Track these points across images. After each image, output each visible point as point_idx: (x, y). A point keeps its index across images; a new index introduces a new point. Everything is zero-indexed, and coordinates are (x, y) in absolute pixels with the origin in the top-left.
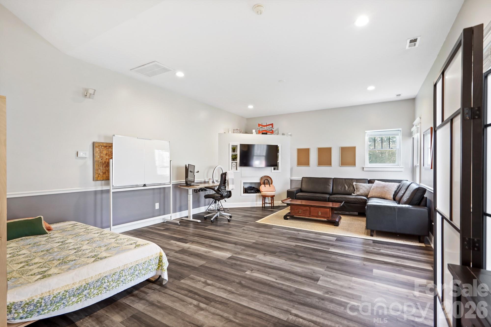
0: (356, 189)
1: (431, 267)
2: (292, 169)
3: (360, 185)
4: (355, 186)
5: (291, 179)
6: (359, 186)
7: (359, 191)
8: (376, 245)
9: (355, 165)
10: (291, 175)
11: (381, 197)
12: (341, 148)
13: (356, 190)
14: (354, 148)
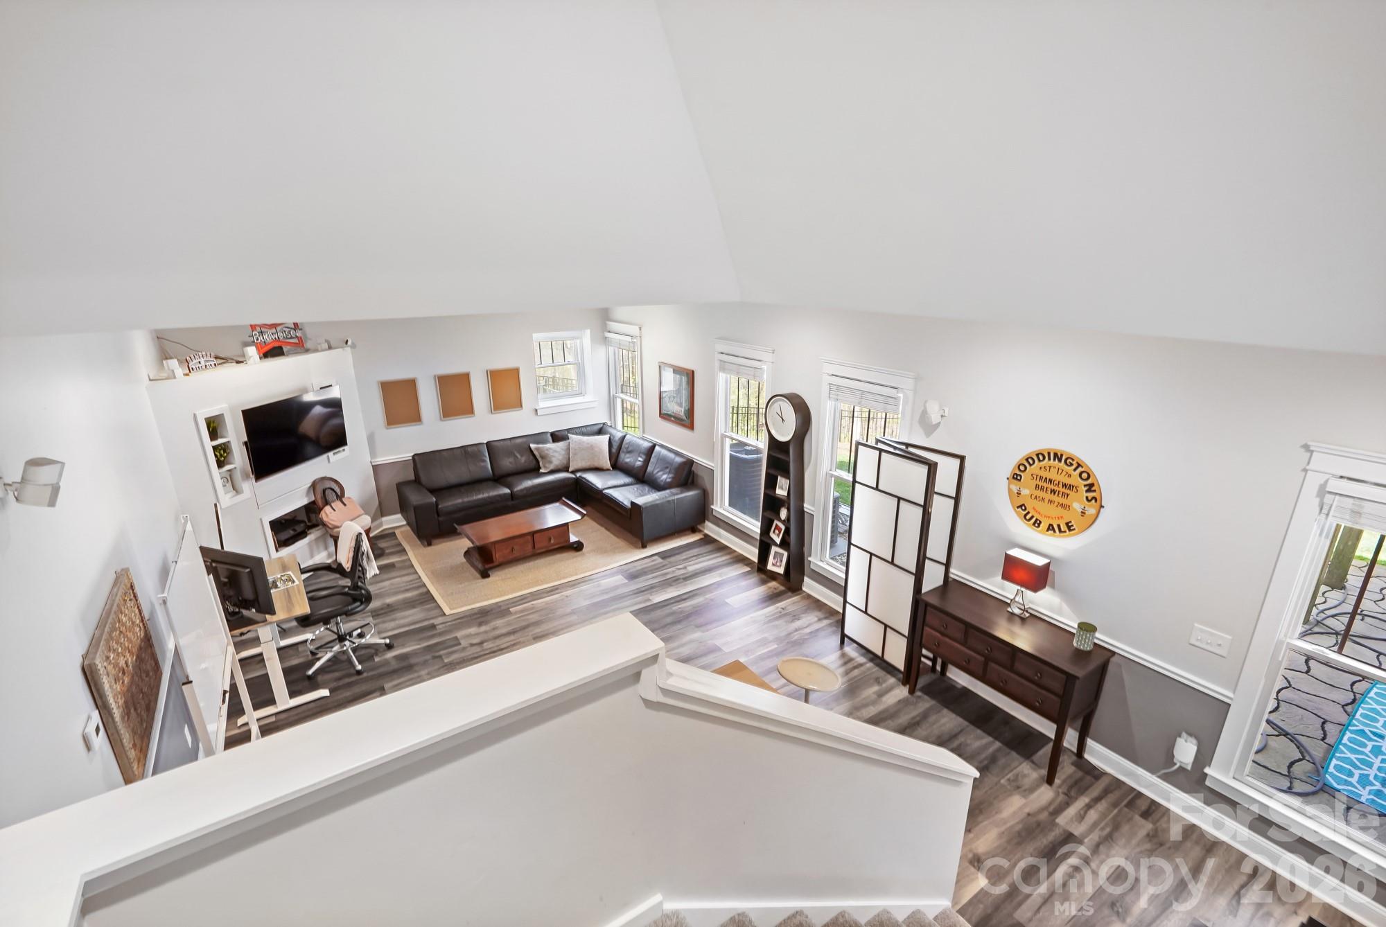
0: (542, 457)
1: (745, 567)
2: (371, 439)
3: (547, 450)
4: (536, 453)
5: (373, 464)
6: (546, 452)
7: (551, 462)
8: (670, 563)
9: (521, 406)
10: (373, 453)
11: (592, 466)
12: (490, 372)
13: (540, 459)
14: (517, 370)
